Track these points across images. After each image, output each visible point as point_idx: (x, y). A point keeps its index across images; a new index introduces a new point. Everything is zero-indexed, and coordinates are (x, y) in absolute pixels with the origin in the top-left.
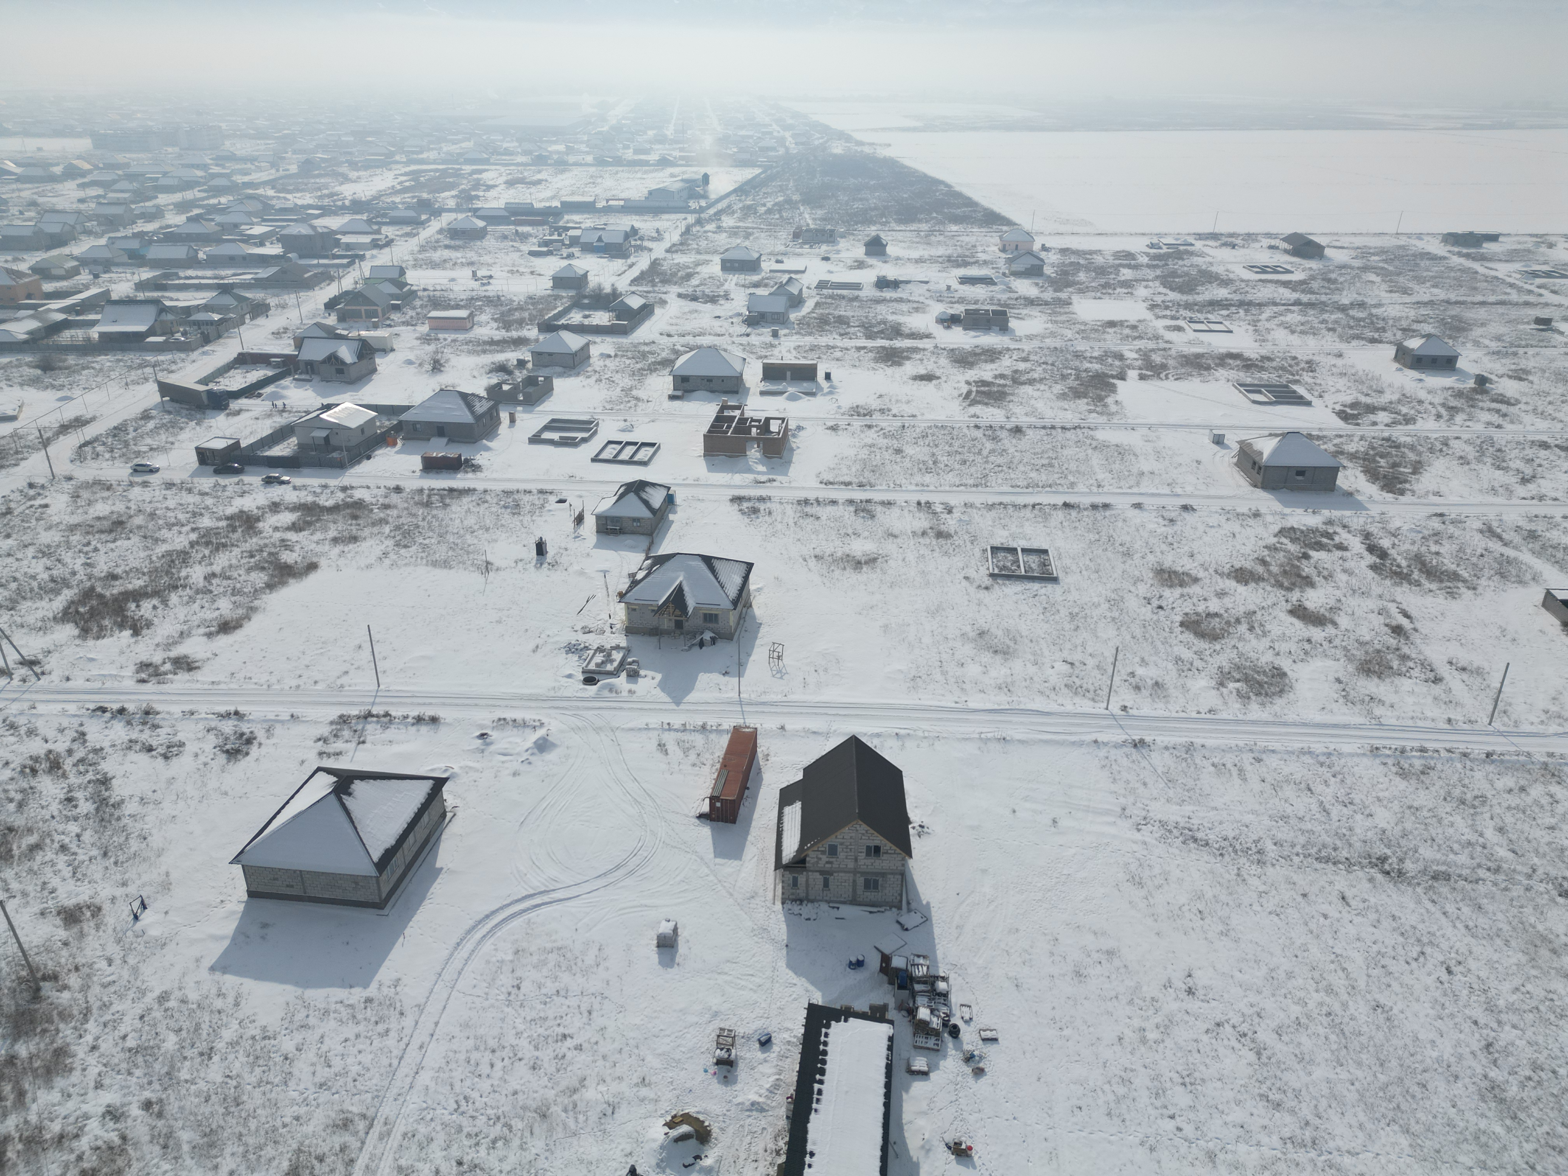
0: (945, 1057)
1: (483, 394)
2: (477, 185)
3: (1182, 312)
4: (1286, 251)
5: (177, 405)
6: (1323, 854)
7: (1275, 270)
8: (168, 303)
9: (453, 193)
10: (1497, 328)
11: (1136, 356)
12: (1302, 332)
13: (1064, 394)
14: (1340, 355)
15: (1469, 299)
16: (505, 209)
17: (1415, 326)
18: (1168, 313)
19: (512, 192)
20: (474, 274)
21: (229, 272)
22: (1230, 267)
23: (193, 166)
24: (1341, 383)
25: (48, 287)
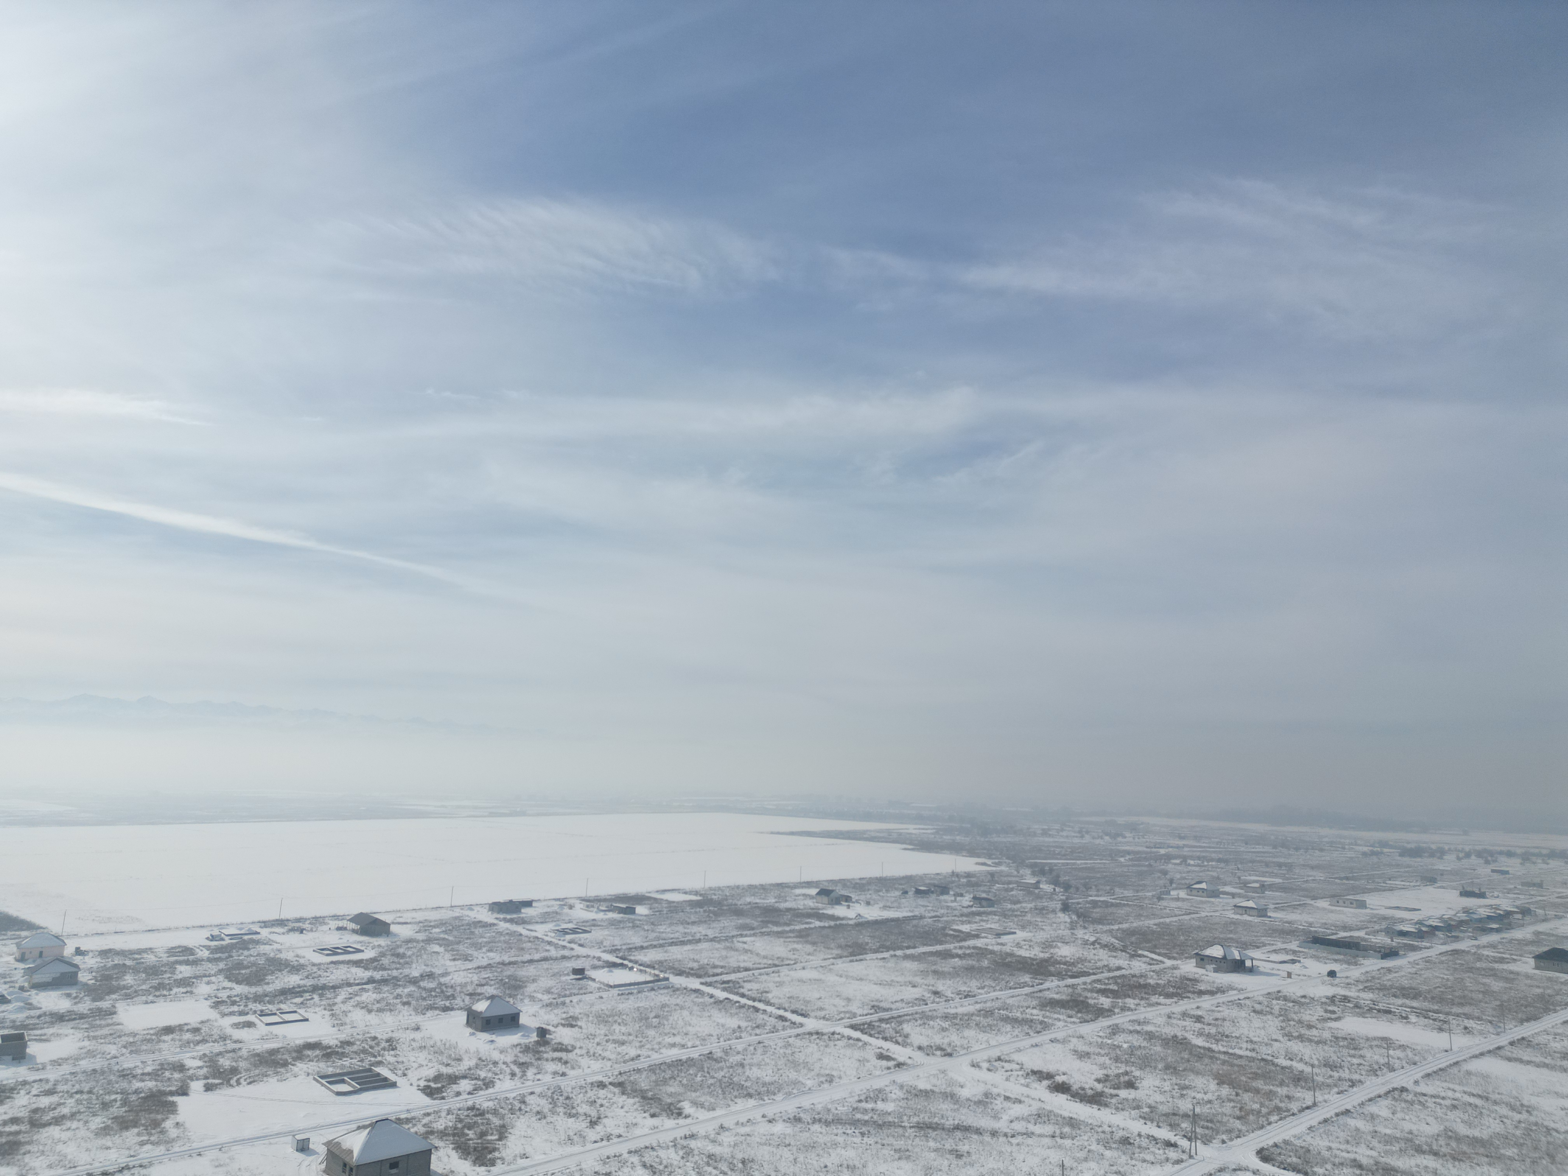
3: (252, 1006)
4: (354, 931)
7: (345, 951)
11: (200, 1063)
12: (380, 1010)
13: (105, 1128)
14: (417, 1028)
15: (519, 959)
17: (479, 990)
18: (235, 1008)
22: (300, 952)
24: (422, 1057)
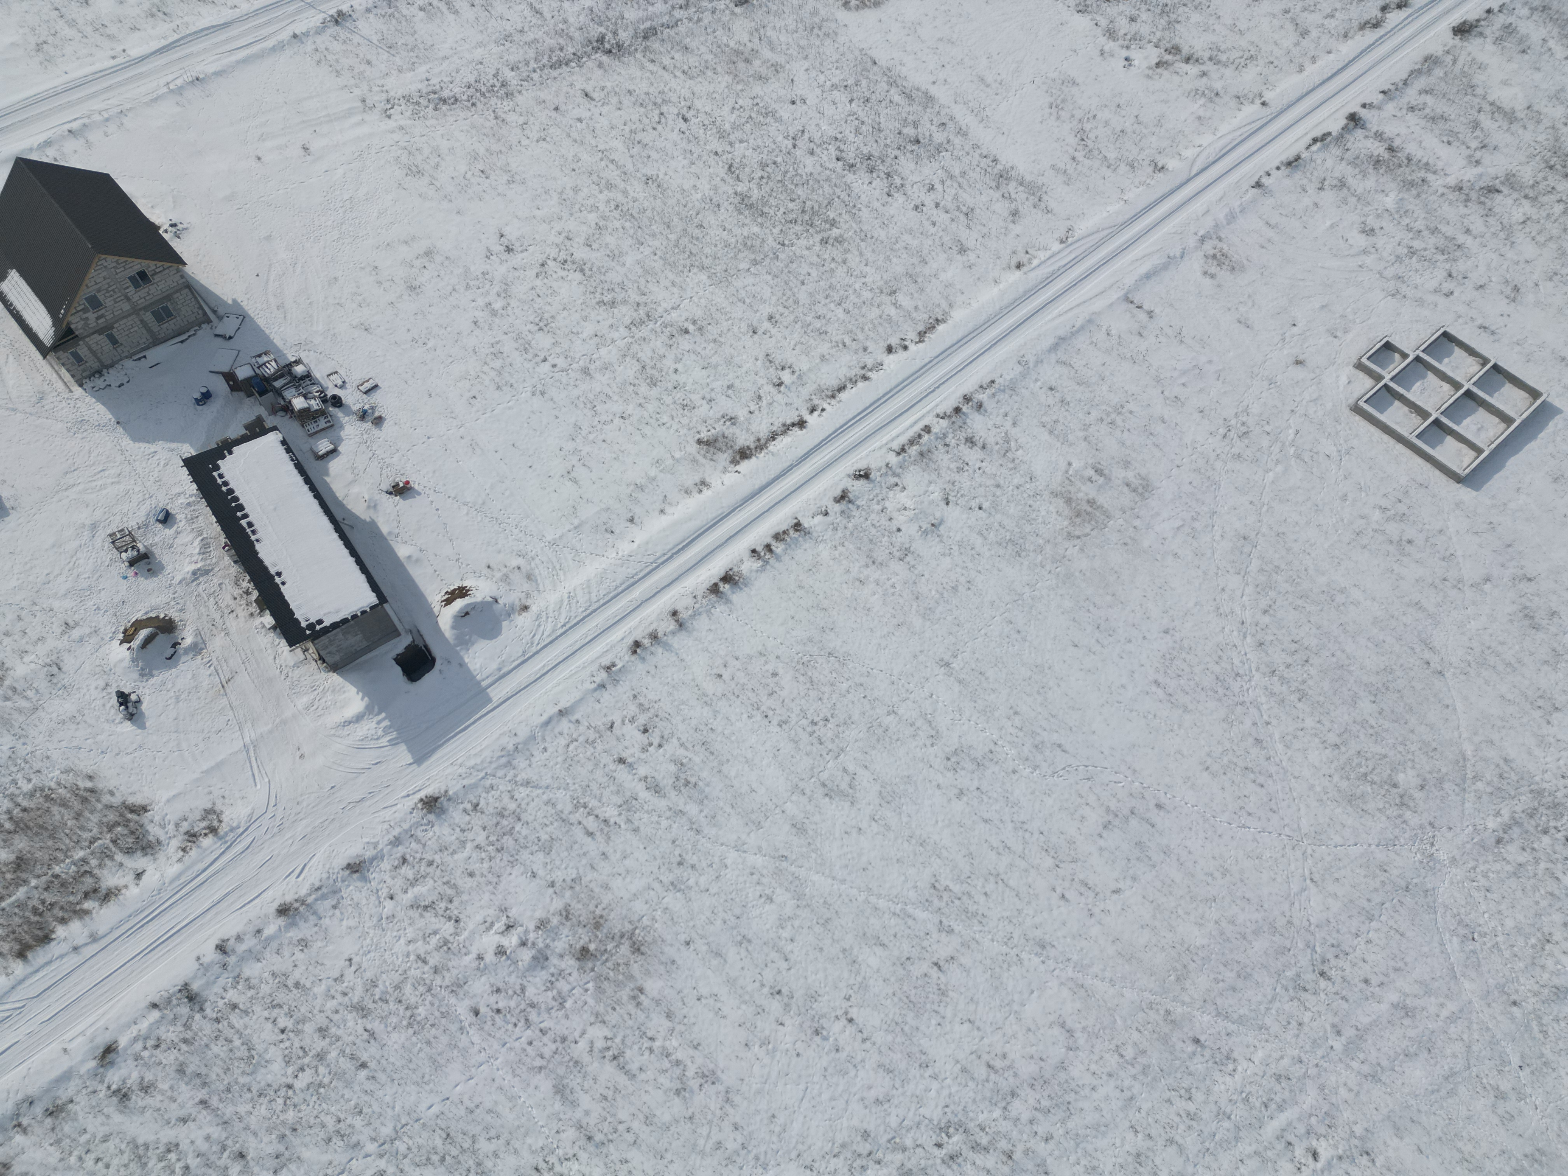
0: (342, 427)
6: (554, 59)
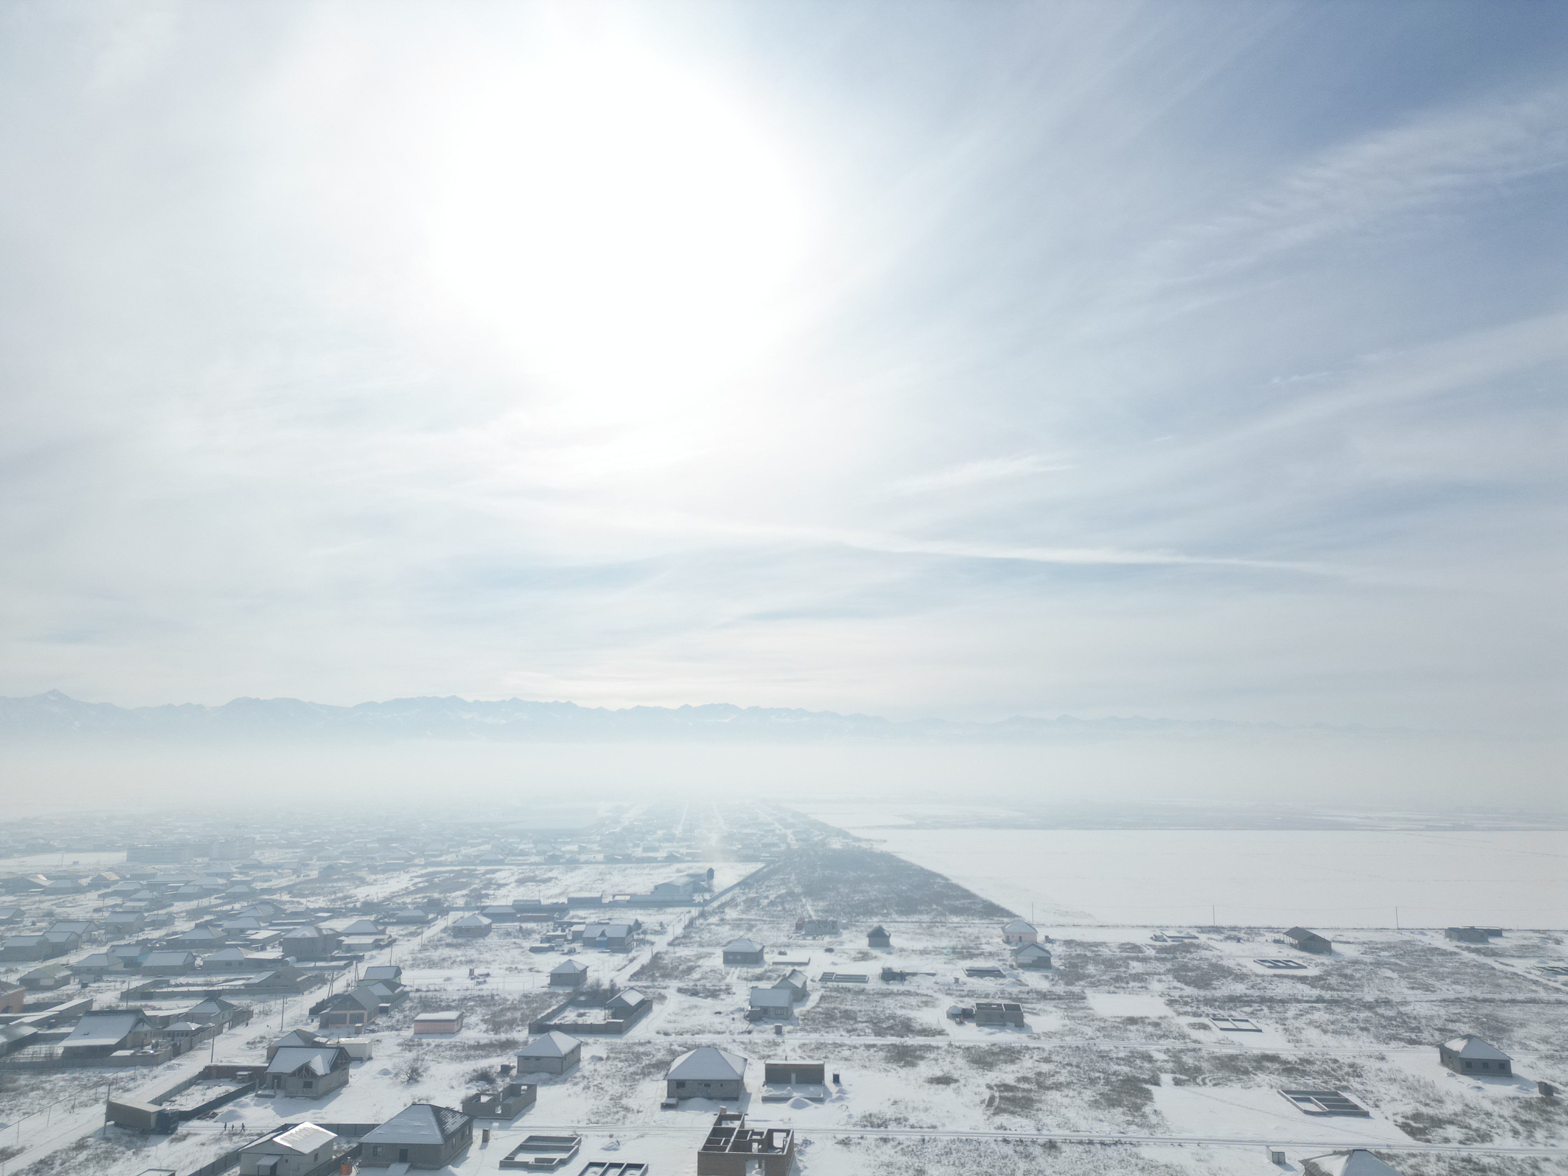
1: (458, 1107)
2: (488, 884)
3: (1204, 1009)
4: (1292, 945)
5: (119, 1131)
7: (1287, 965)
8: (149, 1013)
9: (464, 892)
10: (1538, 1029)
11: (1165, 1057)
12: (1335, 1032)
13: (1096, 1101)
14: (1383, 1058)
15: (1496, 997)
16: (513, 906)
17: (1450, 1026)
18: (1188, 1009)
19: (522, 890)
20: (471, 972)
21: (222, 978)
22: (1241, 961)
23: (217, 875)
24: (1394, 1090)
25: (30, 999)
